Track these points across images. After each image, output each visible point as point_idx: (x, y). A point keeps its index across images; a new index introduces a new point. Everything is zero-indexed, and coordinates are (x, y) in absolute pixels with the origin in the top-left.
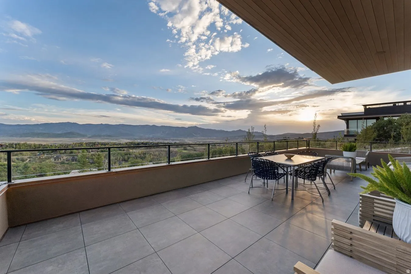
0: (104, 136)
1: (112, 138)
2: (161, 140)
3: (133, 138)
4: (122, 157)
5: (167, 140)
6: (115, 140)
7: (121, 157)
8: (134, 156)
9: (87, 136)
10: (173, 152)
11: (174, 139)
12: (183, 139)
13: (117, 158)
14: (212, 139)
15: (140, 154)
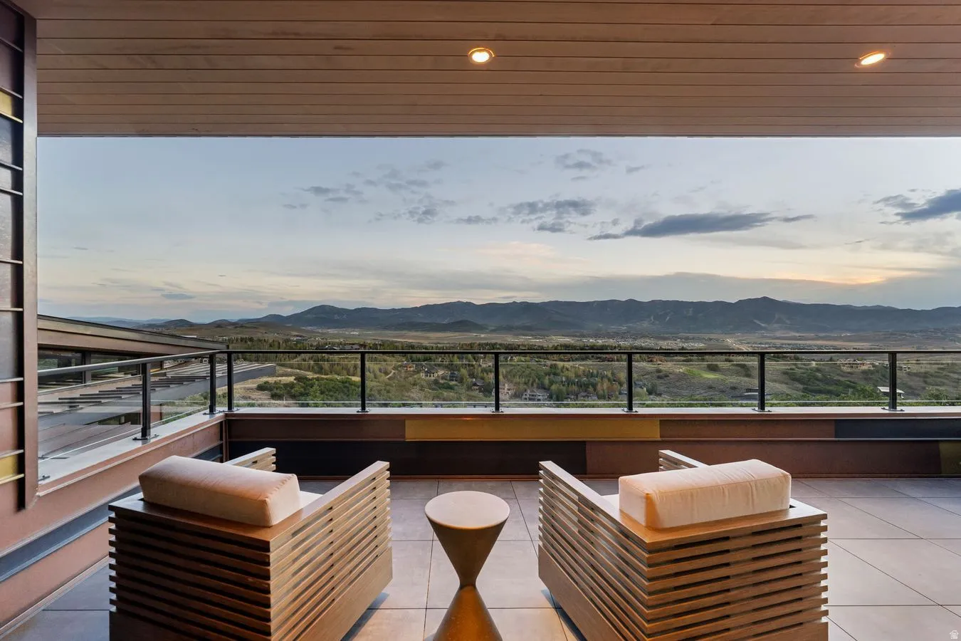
0: (518, 328)
1: (533, 333)
2: (650, 338)
3: (578, 334)
4: (539, 379)
5: (665, 339)
6: (539, 339)
7: (537, 380)
8: (564, 379)
9: (487, 329)
10: (671, 376)
11: (691, 335)
12: (721, 337)
13: (529, 380)
14: (835, 339)
15: (577, 376)
